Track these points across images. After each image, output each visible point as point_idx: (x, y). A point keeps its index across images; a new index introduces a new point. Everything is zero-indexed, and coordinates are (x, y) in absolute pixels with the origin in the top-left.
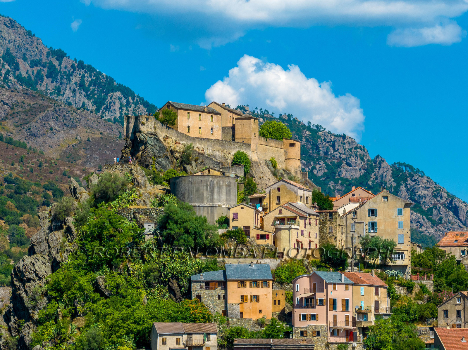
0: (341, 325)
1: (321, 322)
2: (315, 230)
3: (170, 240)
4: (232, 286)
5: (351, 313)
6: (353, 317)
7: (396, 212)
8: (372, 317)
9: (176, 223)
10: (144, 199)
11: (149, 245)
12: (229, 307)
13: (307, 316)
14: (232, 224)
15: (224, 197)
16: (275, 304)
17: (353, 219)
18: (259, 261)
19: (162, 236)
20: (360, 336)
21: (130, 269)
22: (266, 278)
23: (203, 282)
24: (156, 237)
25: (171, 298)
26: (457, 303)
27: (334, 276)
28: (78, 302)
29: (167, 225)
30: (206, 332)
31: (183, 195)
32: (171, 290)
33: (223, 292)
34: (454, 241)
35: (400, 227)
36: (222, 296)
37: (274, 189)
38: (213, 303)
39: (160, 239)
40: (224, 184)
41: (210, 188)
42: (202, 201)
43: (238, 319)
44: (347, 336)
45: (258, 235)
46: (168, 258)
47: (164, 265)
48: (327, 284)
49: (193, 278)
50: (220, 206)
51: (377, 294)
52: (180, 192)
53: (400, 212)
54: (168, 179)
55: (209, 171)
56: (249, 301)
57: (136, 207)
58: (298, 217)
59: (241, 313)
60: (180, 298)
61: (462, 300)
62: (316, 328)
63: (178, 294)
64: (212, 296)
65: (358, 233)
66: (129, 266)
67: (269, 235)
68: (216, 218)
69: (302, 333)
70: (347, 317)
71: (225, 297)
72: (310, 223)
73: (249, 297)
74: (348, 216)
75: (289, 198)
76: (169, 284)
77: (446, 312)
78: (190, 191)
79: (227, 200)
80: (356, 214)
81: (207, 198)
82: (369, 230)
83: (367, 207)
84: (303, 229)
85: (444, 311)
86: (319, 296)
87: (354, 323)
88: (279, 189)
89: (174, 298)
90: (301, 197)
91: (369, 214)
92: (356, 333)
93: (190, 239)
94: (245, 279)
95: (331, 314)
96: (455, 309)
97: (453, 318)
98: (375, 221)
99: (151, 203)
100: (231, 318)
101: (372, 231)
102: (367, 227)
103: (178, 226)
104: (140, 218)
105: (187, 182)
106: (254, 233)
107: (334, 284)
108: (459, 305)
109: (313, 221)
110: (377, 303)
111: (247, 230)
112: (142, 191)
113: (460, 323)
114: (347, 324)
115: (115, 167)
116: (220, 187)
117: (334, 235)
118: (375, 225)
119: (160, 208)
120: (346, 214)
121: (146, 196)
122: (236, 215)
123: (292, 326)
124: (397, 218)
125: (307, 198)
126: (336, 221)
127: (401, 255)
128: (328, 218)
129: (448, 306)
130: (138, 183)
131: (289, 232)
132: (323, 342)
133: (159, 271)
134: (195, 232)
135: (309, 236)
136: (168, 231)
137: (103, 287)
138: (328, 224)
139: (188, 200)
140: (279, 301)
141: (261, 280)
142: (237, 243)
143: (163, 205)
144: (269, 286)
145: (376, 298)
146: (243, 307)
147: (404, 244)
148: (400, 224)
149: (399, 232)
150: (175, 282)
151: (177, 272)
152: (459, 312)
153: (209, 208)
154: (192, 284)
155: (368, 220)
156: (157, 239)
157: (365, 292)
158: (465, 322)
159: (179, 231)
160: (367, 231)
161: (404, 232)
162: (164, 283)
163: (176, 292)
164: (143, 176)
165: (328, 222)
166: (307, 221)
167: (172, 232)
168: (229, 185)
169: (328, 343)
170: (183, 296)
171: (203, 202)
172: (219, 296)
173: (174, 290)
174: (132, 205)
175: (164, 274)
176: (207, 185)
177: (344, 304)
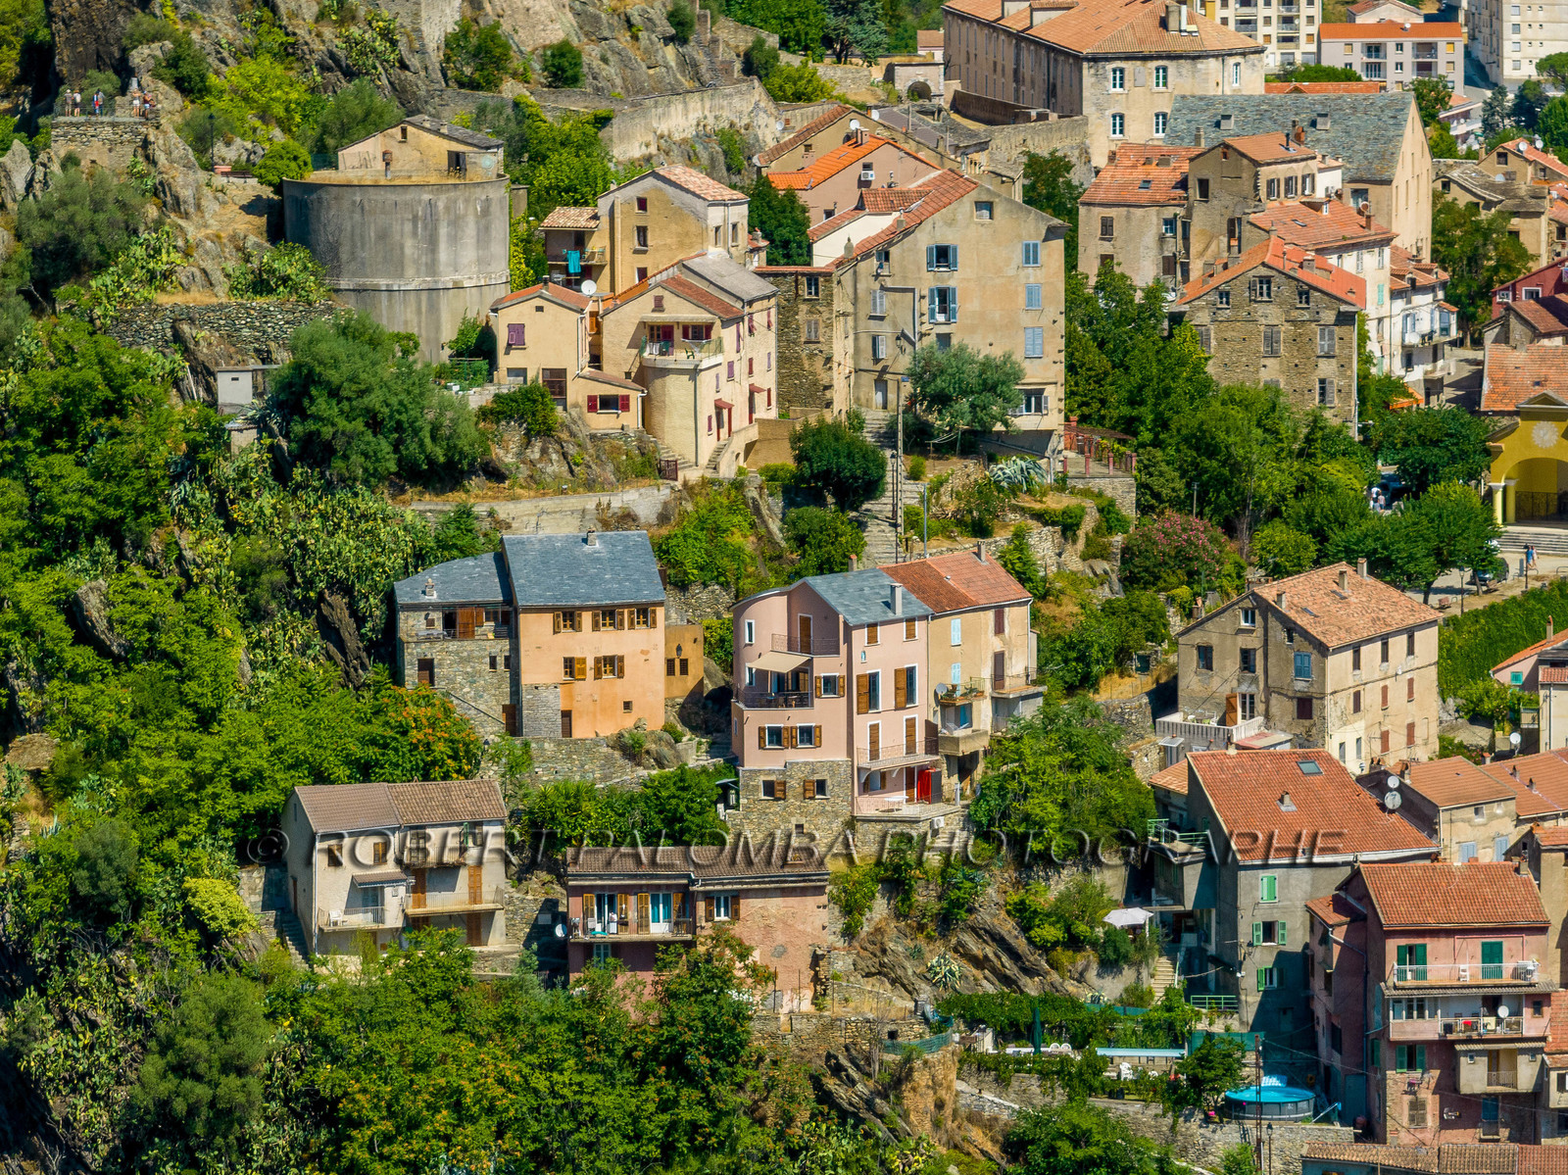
0: (894, 755)
1: (830, 753)
2: (764, 346)
3: (317, 452)
4: (535, 629)
5: (924, 709)
6: (928, 723)
7: (1018, 255)
8: (983, 713)
9: (334, 393)
10: (203, 265)
11: (245, 470)
12: (526, 697)
13: (785, 734)
14: (505, 361)
15: (469, 253)
16: (670, 671)
17: (877, 276)
18: (605, 500)
19: (286, 436)
20: (951, 783)
21: (188, 554)
22: (645, 596)
23: (436, 607)
24: (268, 441)
25: (330, 658)
26: (1244, 625)
27: (867, 591)
28: (17, 673)
29: (306, 402)
30: (469, 818)
31: (334, 249)
32: (329, 630)
33: (504, 645)
34: (1139, 183)
35: (1030, 302)
36: (500, 660)
37: (627, 202)
38: (472, 679)
39: (280, 447)
40: (471, 210)
41: (425, 228)
42: (398, 268)
43: (559, 744)
44: (910, 786)
45: (591, 399)
46: (316, 523)
47: (302, 545)
48: (848, 629)
49: (404, 592)
50: (458, 287)
51: (999, 629)
52: (323, 237)
53: (1031, 256)
54: (276, 180)
55: (404, 131)
56: (590, 674)
57: (179, 299)
58: (718, 323)
59: (567, 715)
60: (358, 658)
61: (1258, 618)
62: (813, 772)
63: (352, 643)
64: (468, 660)
65: (895, 324)
66: (182, 543)
67: (626, 398)
68: (449, 333)
69: (770, 788)
70: (911, 724)
71: (513, 663)
72: (751, 331)
73: (590, 663)
74: (862, 265)
75: (679, 235)
76: (320, 610)
77: (1205, 654)
78: (357, 238)
79: (480, 261)
80: (887, 259)
81: (416, 262)
82: (932, 316)
83: (924, 240)
84: (734, 357)
85: (1199, 648)
86: (825, 666)
87: (934, 742)
88: (642, 204)
89: (339, 657)
90: (717, 229)
91: (930, 264)
92: (939, 774)
93: (385, 447)
94: (577, 603)
95: (863, 723)
96: (1235, 644)
97: (1227, 674)
98: (951, 284)
99: (228, 276)
100: (538, 741)
101: (941, 318)
102: (925, 305)
103: (345, 405)
104: (197, 343)
105: (346, 204)
106: (577, 391)
107: (872, 626)
108: (1251, 631)
109: (760, 319)
110: (999, 659)
111: (556, 381)
112: (193, 232)
113: (1253, 689)
114: (911, 748)
115: (91, 131)
116: (456, 222)
117: (824, 348)
118: (950, 297)
119: (260, 301)
120: (851, 260)
121: (207, 252)
122: (517, 332)
123: (734, 761)
124: (1022, 273)
125: (734, 226)
126: (830, 304)
127: (1034, 399)
128: (804, 291)
129: (1211, 635)
130: (177, 199)
131: (691, 384)
132: (837, 816)
133: (287, 566)
134: (399, 423)
135: (751, 372)
136: (312, 426)
137: (102, 625)
138: (803, 313)
139: (353, 266)
140: (684, 663)
141: (629, 606)
142: (528, 434)
143: (271, 291)
144: (654, 622)
145: (996, 644)
146: (570, 696)
147: (1045, 360)
148: (1031, 293)
149: (1026, 320)
150: (339, 601)
151: (346, 570)
152: (1247, 657)
153: (424, 296)
154: (402, 616)
155: (928, 281)
156: (271, 448)
157: (964, 633)
158: (1268, 691)
159: (349, 427)
160: (925, 318)
161: (1046, 321)
162: (305, 607)
163: (346, 635)
164: (188, 166)
165: (804, 307)
166: (744, 328)
167: (327, 432)
168: (486, 212)
169: (853, 818)
170: (367, 649)
171: (401, 276)
172: (493, 664)
173: (337, 631)
174: (163, 289)
175: (304, 576)
176: (415, 219)
177: (903, 684)
